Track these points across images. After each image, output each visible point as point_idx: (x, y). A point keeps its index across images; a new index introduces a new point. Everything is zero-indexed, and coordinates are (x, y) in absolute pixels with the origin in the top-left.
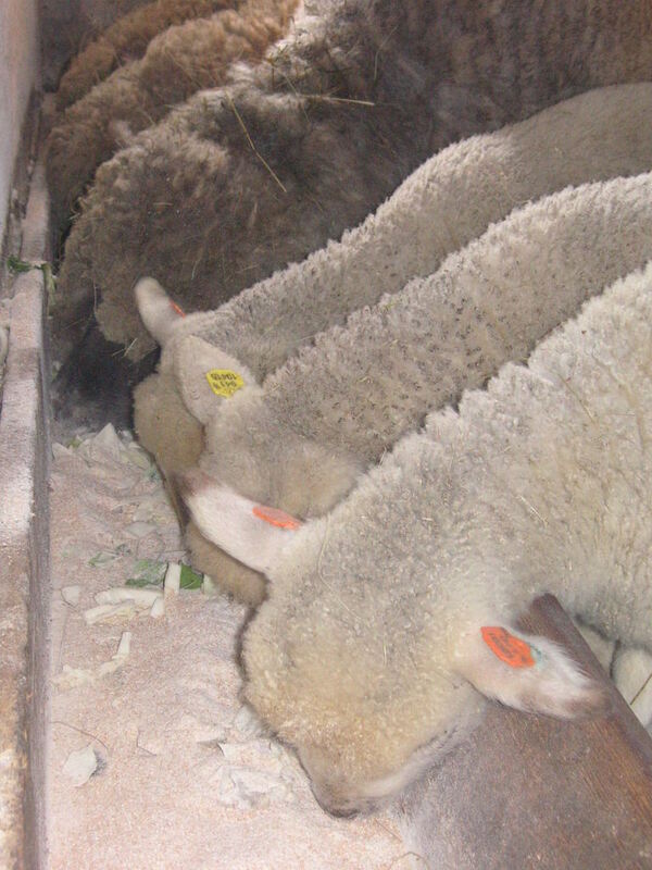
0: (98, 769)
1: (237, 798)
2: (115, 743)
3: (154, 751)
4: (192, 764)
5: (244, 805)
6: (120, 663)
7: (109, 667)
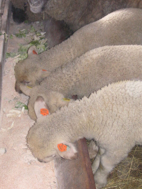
0: (5, 152)
1: (28, 162)
2: (9, 146)
3: (15, 149)
4: (21, 153)
5: (29, 164)
6: (12, 127)
7: (9, 128)
